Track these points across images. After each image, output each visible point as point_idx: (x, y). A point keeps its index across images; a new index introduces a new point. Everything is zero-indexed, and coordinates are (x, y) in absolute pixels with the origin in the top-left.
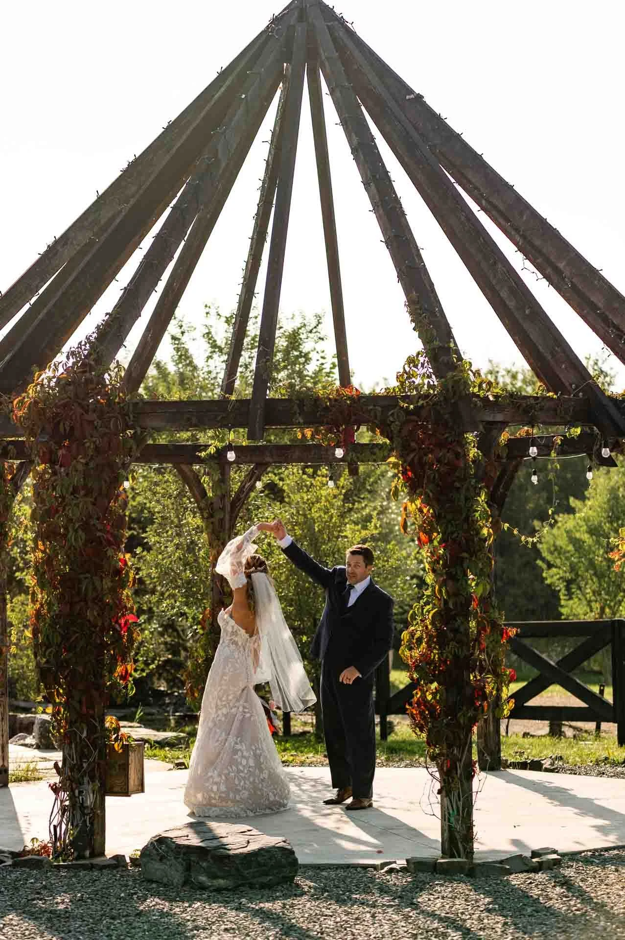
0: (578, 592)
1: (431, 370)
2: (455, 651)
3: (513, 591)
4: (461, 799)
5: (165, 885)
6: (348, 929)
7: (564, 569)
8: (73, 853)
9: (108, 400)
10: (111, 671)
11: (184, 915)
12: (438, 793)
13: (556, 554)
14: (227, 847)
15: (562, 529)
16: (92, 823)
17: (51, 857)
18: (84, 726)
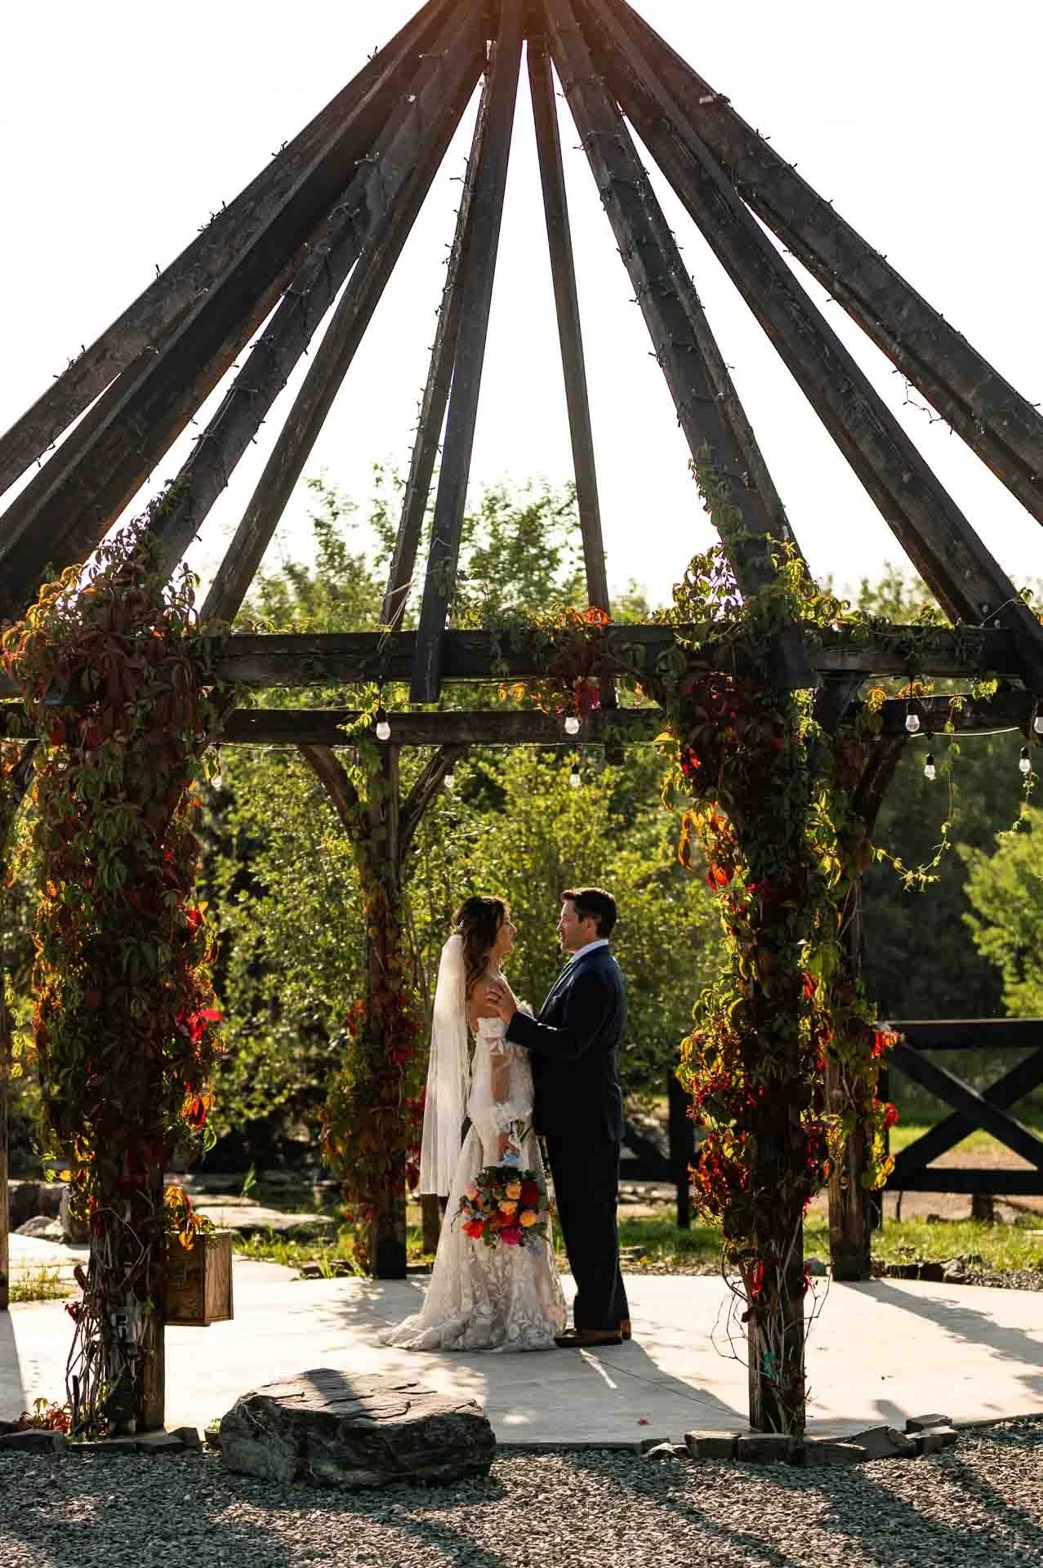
0: (1036, 969)
1: (734, 581)
2: (771, 1072)
3: (925, 966)
4: (784, 1330)
5: (264, 1480)
6: (573, 1556)
7: (1012, 928)
8: (106, 1425)
9: (168, 632)
10: (174, 1106)
11: (290, 1532)
12: (744, 1320)
13: (997, 902)
14: (371, 1413)
15: (1008, 859)
16: (140, 1373)
17: (69, 1431)
18: (127, 1203)
